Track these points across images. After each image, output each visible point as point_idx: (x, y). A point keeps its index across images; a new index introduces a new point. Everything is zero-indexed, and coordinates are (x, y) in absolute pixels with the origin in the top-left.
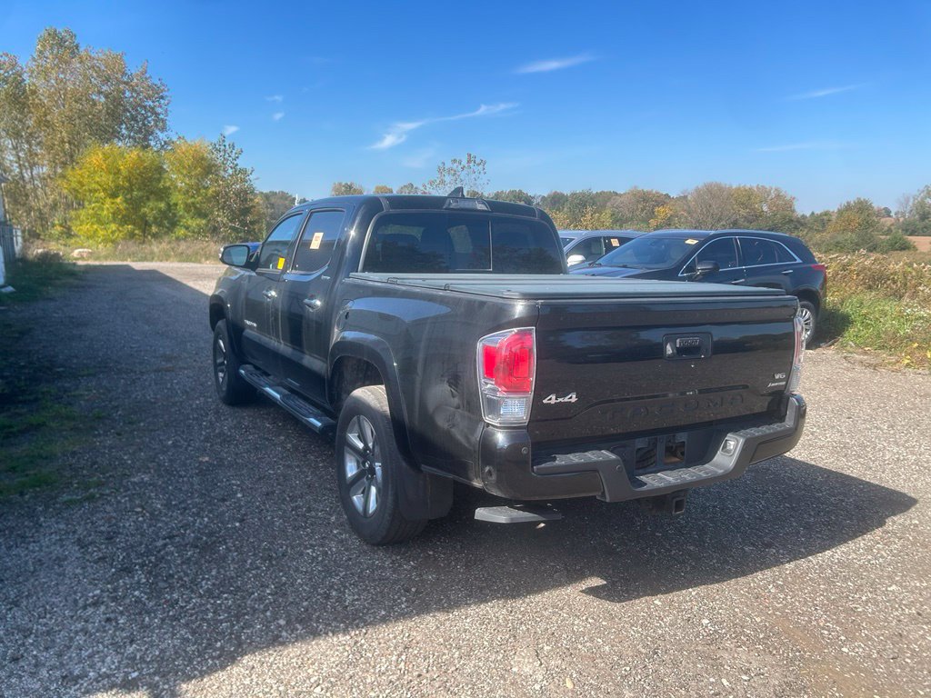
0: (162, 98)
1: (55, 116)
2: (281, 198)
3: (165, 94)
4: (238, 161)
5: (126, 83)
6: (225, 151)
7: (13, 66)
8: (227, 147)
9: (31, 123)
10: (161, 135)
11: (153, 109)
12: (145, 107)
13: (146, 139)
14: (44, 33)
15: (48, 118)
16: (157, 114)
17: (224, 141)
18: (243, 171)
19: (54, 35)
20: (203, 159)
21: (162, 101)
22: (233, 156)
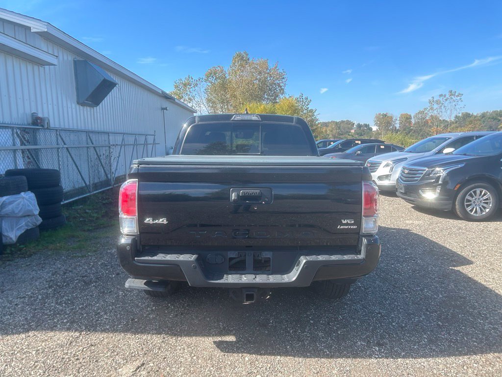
0: (283, 78)
1: (237, 93)
2: (347, 124)
3: (285, 76)
4: (309, 106)
5: (268, 73)
6: (303, 101)
7: (222, 71)
8: (304, 99)
9: (228, 96)
10: (281, 96)
11: (279, 84)
12: (275, 84)
13: (275, 99)
14: (235, 55)
15: (235, 93)
16: (281, 87)
17: (302, 96)
18: (311, 111)
19: (239, 55)
20: (293, 106)
21: (283, 80)
22: (306, 103)
